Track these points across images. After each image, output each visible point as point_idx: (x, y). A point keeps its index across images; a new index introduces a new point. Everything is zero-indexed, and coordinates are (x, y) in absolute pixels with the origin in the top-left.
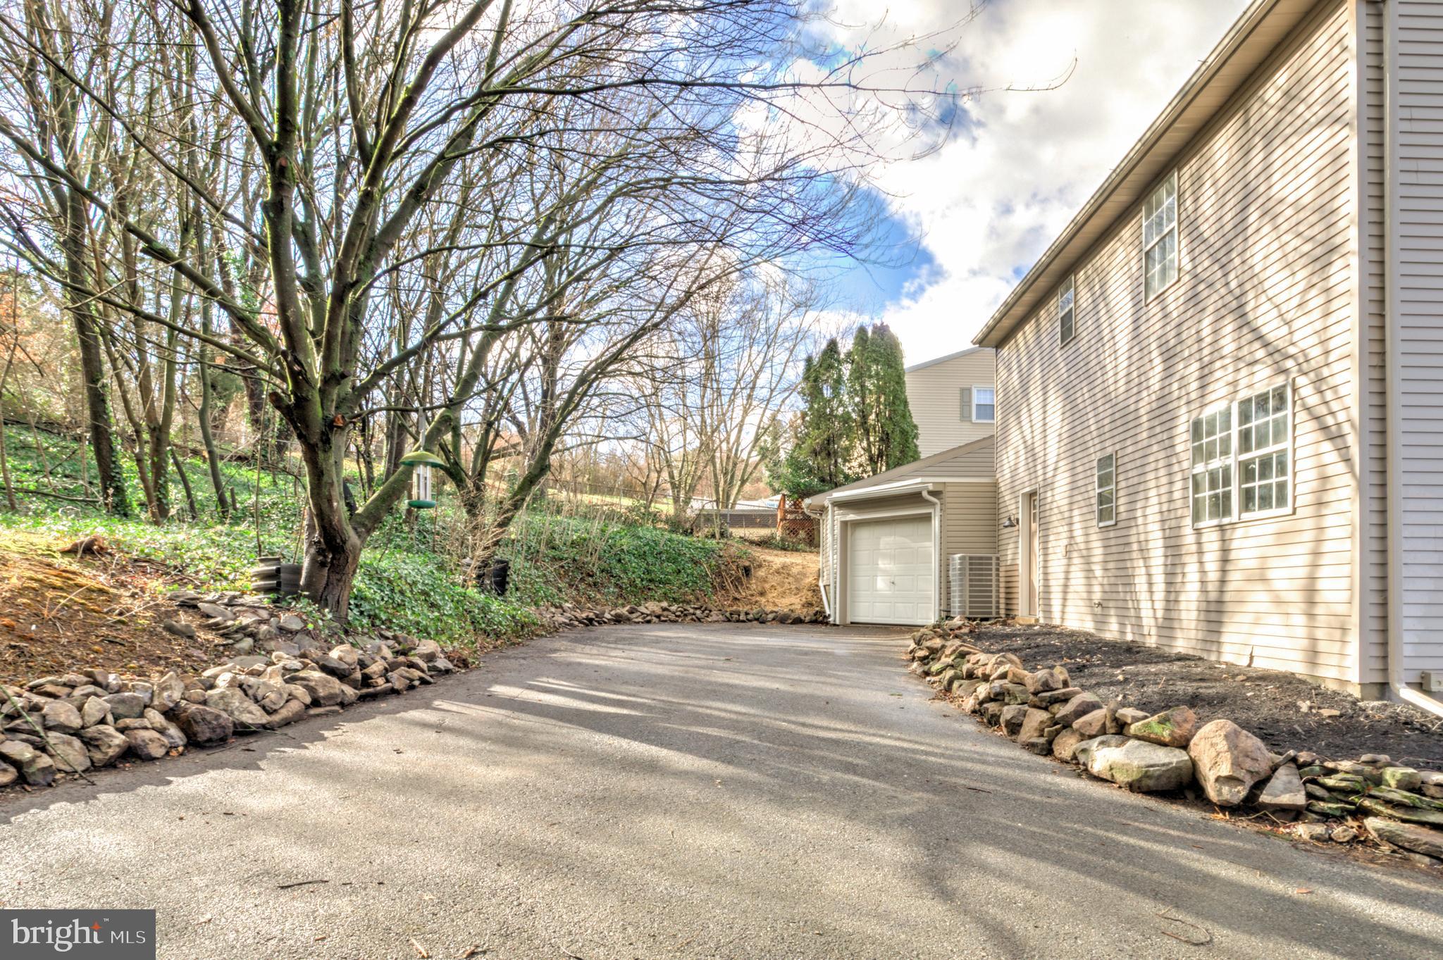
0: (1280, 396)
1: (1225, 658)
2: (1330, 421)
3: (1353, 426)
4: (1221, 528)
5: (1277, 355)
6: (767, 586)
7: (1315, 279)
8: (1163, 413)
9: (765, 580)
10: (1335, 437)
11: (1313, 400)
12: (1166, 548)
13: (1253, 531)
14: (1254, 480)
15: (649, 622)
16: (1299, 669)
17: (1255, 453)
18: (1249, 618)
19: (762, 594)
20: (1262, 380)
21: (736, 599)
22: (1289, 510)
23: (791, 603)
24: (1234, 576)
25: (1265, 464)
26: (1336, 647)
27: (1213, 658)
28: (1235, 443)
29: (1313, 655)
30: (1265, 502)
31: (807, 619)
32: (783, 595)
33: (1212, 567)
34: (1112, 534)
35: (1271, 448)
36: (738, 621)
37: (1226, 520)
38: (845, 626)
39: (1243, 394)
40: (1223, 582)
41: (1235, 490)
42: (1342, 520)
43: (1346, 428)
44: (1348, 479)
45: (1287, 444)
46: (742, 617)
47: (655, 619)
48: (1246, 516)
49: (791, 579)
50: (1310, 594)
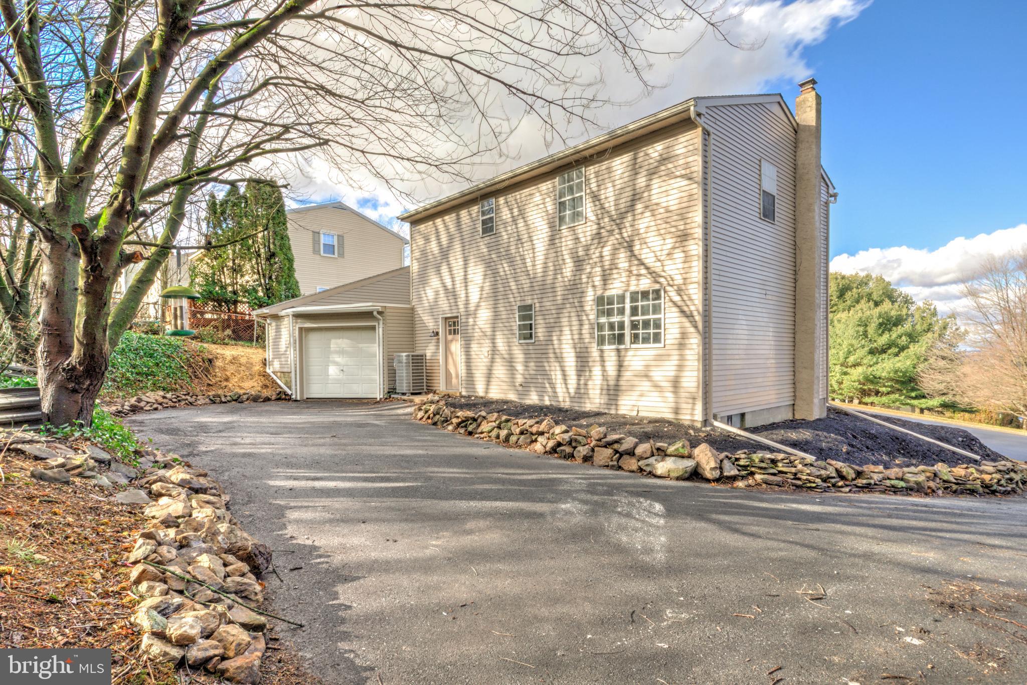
0: (657, 292)
1: (621, 412)
2: (685, 309)
3: (699, 313)
4: (618, 350)
5: (655, 276)
6: (228, 374)
7: (677, 245)
8: (575, 289)
9: (224, 369)
10: (689, 316)
11: (677, 298)
12: (577, 357)
13: (639, 353)
14: (639, 329)
15: (156, 409)
16: (669, 416)
17: (640, 318)
18: (638, 393)
19: (227, 380)
20: (646, 284)
21: (209, 385)
22: (662, 345)
23: (252, 386)
24: (627, 375)
25: (646, 324)
26: (690, 406)
27: (613, 412)
28: (628, 311)
29: (677, 411)
30: (646, 340)
31: (273, 397)
32: (242, 379)
33: (611, 370)
34: (531, 347)
35: (651, 317)
36: (221, 402)
37: (622, 347)
38: (304, 401)
39: (633, 288)
40: (619, 376)
41: (627, 332)
42: (692, 352)
43: (695, 313)
44: (696, 335)
45: (661, 316)
46: (223, 399)
47: (160, 407)
48: (633, 346)
49: (243, 368)
50: (676, 384)
